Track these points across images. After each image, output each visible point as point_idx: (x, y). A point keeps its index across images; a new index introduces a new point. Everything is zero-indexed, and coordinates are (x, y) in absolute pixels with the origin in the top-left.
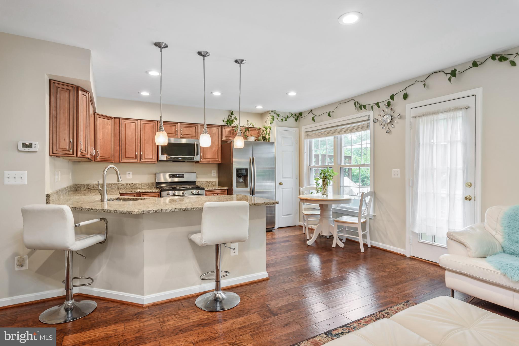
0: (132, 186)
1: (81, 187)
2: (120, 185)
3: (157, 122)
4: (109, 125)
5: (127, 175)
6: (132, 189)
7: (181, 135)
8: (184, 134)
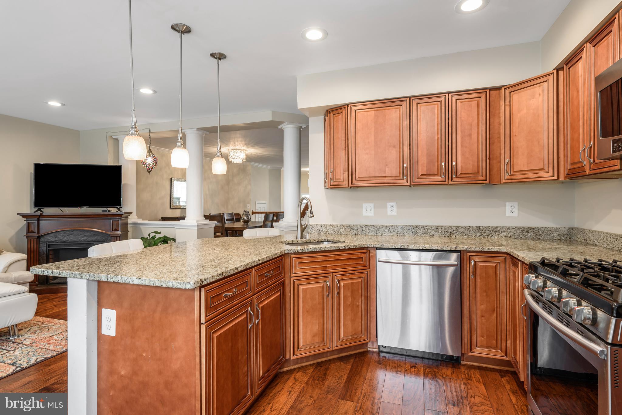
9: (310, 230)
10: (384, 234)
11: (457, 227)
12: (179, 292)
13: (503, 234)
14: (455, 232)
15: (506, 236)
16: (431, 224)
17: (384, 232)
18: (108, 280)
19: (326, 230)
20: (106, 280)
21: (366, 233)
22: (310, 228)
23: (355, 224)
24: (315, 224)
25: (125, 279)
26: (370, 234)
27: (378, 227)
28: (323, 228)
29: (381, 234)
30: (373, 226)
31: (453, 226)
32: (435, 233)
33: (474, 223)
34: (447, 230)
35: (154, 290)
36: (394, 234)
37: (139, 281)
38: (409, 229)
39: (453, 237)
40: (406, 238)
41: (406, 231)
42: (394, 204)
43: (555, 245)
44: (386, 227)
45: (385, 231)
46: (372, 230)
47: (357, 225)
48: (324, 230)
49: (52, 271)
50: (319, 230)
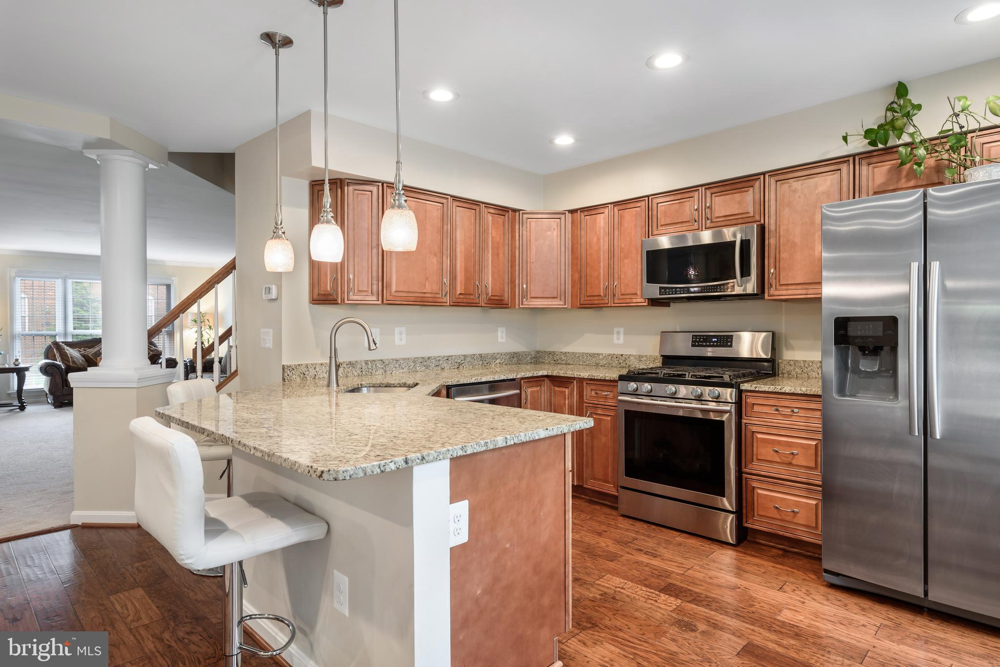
0: (621, 361)
1: (545, 357)
2: (601, 357)
3: (648, 198)
4: (554, 229)
5: (615, 336)
6: (621, 367)
7: (709, 221)
8: (717, 217)
9: (288, 375)
10: (394, 372)
11: (464, 356)
12: (548, 442)
13: (498, 361)
14: (463, 362)
15: (500, 363)
16: (442, 354)
17: (394, 369)
18: (506, 443)
19: (316, 373)
20: (504, 444)
21: (372, 372)
22: (288, 372)
23: (358, 359)
24: (297, 363)
25: (530, 435)
26: (377, 373)
27: (387, 362)
28: (311, 370)
29: (390, 372)
30: (382, 361)
31: (462, 355)
32: (446, 365)
33: (477, 350)
34: (456, 361)
35: (519, 449)
36: (405, 370)
37: (547, 432)
38: (421, 362)
39: (461, 367)
40: (418, 374)
41: (418, 365)
42: (403, 329)
43: (528, 367)
44: (397, 360)
45: (396, 367)
46: (380, 366)
47: (361, 361)
48: (312, 372)
49: (406, 458)
50: (304, 374)
